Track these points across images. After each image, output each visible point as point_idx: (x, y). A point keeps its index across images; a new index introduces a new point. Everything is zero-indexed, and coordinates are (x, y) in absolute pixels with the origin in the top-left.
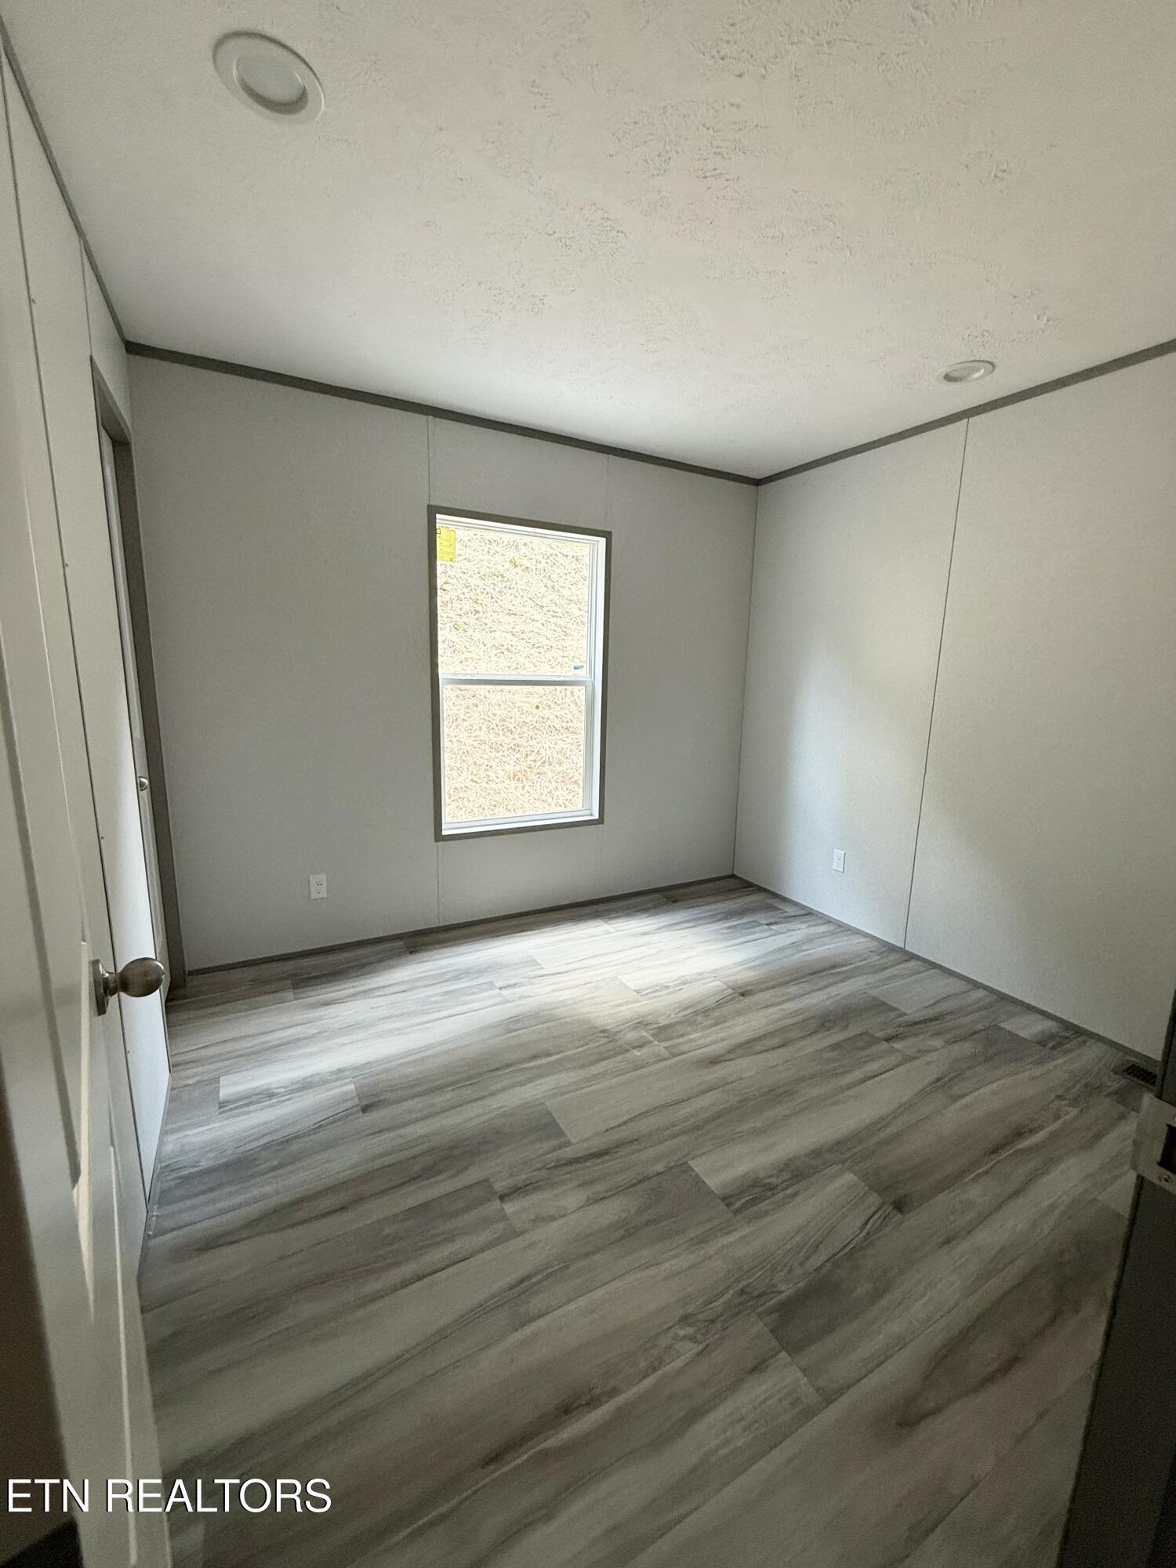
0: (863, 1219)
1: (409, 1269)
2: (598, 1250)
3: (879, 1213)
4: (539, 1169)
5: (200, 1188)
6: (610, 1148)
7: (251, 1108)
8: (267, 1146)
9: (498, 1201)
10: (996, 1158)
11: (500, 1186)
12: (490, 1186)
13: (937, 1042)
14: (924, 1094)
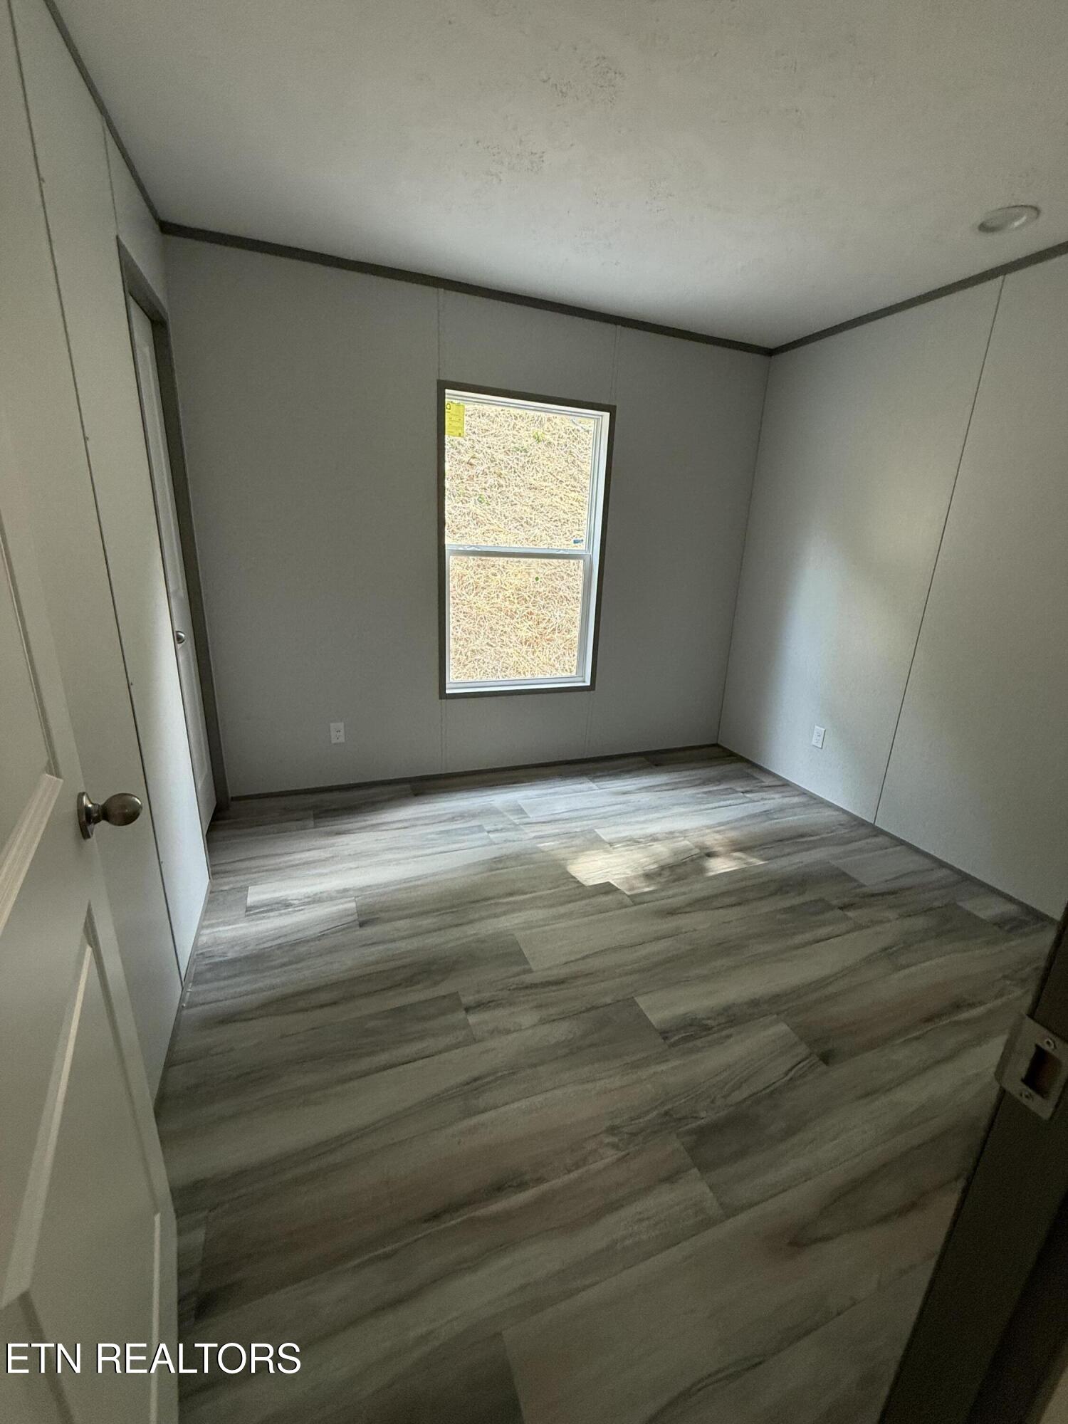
0: (789, 1066)
1: (383, 1058)
2: (542, 1063)
3: (807, 1061)
4: (502, 990)
5: (225, 974)
6: (567, 978)
7: (271, 914)
8: (280, 947)
9: (464, 1012)
10: (930, 1026)
11: (468, 999)
12: (459, 999)
13: (890, 914)
14: (869, 960)
